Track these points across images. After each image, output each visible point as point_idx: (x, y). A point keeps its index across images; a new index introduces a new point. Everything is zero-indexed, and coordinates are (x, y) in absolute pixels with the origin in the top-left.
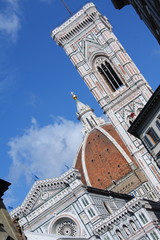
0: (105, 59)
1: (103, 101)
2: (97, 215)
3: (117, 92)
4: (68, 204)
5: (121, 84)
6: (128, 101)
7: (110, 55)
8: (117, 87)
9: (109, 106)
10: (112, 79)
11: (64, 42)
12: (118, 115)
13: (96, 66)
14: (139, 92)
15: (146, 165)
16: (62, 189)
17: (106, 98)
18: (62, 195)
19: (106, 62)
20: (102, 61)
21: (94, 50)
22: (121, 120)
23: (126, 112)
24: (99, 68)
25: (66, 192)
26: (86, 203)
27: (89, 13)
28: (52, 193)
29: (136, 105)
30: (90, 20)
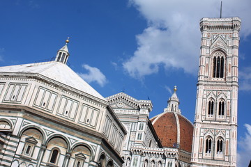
0: (223, 55)
1: (203, 77)
2: (142, 140)
3: (216, 79)
4: (130, 120)
5: (222, 77)
6: (219, 88)
7: (228, 55)
8: (218, 77)
9: (204, 83)
10: (218, 70)
11: (206, 29)
12: (205, 92)
13: (214, 55)
14: (230, 88)
15: (198, 135)
16: (134, 109)
17: (205, 77)
18: (131, 112)
19: (222, 57)
20: (220, 55)
21: (221, 45)
22: (205, 96)
23: (211, 94)
24: (215, 57)
25: (135, 112)
26: (141, 128)
27: (235, 23)
28: (126, 106)
29: (222, 95)
30: (232, 28)
